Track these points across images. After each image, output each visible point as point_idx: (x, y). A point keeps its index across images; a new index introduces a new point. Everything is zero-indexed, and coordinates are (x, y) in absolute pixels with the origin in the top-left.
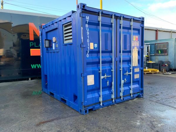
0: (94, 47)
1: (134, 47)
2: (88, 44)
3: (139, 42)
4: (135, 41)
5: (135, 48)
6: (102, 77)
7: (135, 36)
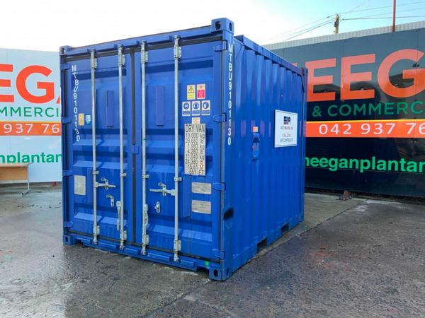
0: (85, 122)
1: (189, 120)
2: (76, 116)
3: (209, 102)
4: (196, 100)
5: (196, 121)
6: (96, 185)
7: (194, 86)
